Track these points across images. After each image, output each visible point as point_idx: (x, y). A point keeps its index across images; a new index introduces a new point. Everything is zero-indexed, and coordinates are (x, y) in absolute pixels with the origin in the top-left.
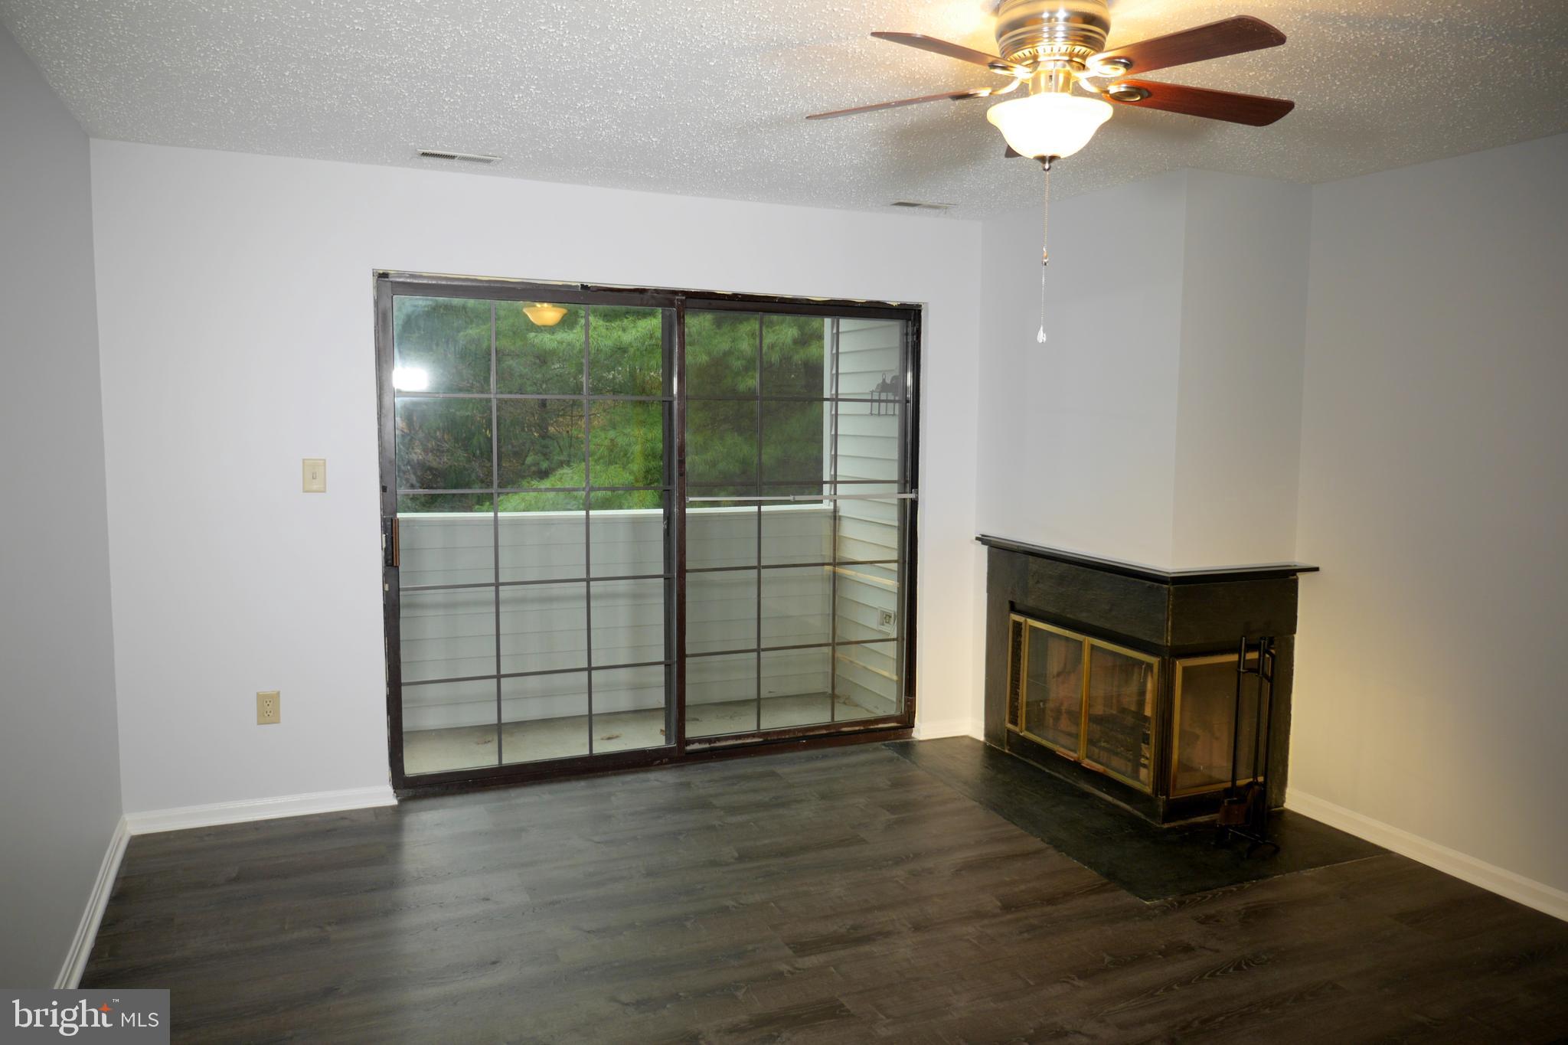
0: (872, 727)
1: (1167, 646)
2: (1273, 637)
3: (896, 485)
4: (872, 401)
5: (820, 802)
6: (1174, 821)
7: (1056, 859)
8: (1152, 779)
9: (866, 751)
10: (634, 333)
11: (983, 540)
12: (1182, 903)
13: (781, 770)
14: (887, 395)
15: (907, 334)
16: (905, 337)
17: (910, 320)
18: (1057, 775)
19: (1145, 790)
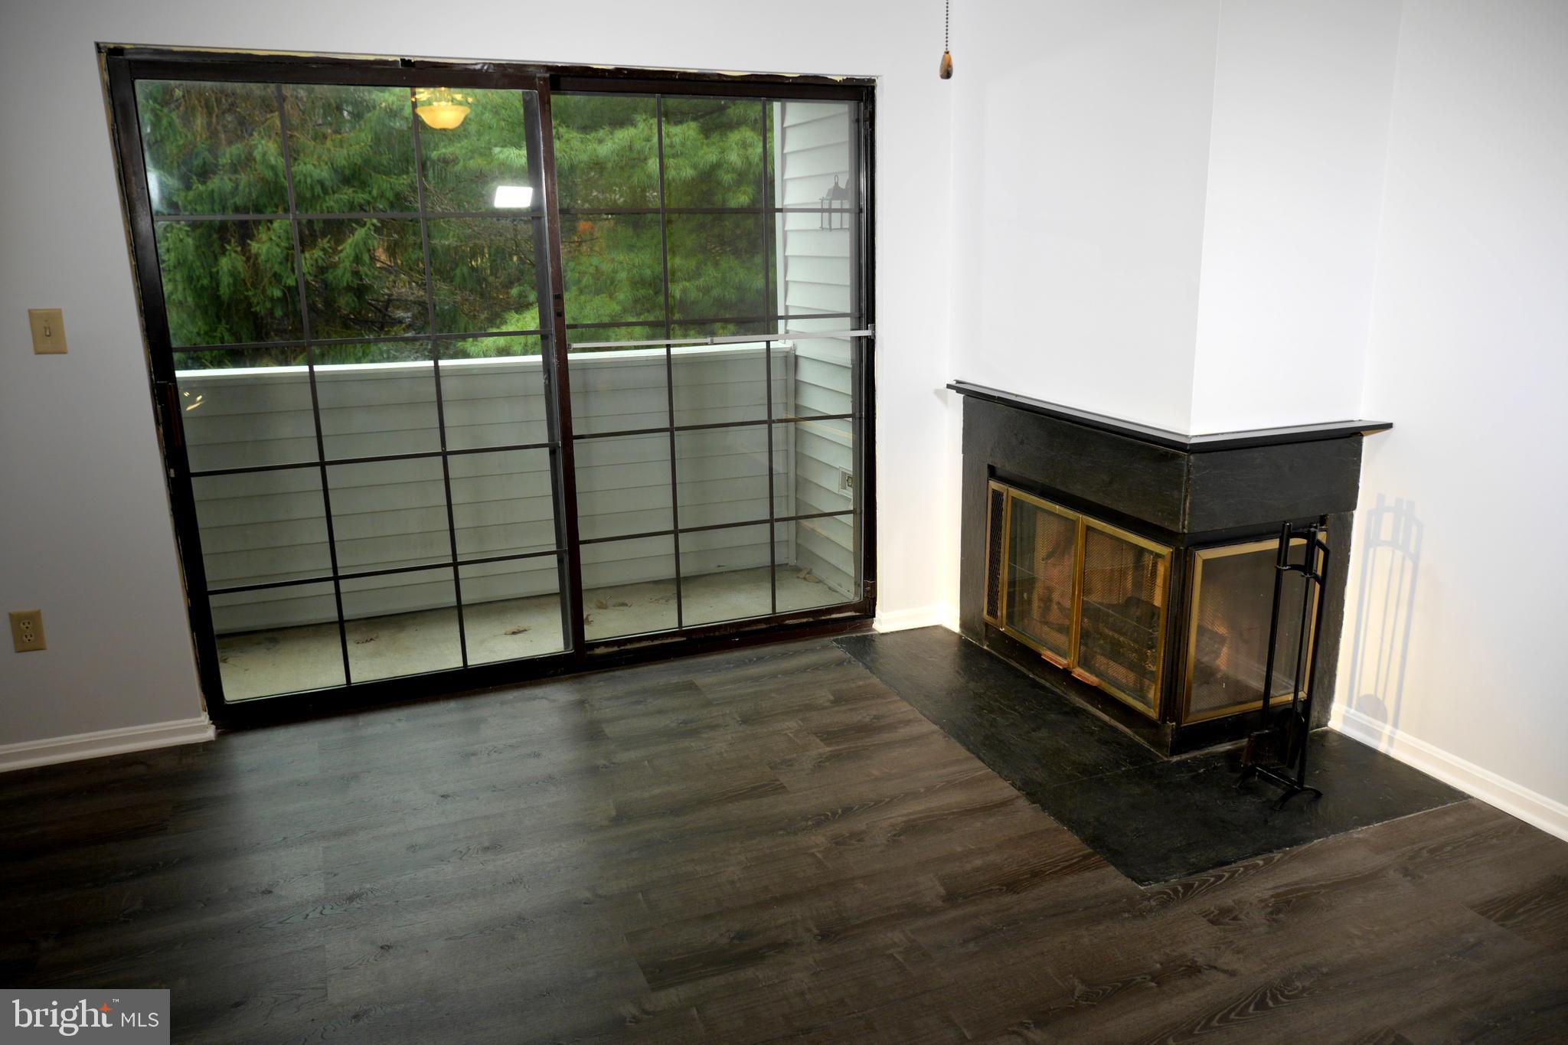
0: (823, 618)
1: (1184, 533)
2: (1325, 516)
3: (849, 319)
4: (822, 211)
5: (741, 729)
6: (1185, 752)
7: (1027, 815)
8: (1158, 701)
9: (813, 650)
10: (609, 144)
11: (958, 387)
12: (1188, 887)
13: (702, 680)
14: (842, 204)
15: (858, 121)
16: (856, 124)
17: (862, 101)
18: (1043, 681)
19: (1151, 714)
